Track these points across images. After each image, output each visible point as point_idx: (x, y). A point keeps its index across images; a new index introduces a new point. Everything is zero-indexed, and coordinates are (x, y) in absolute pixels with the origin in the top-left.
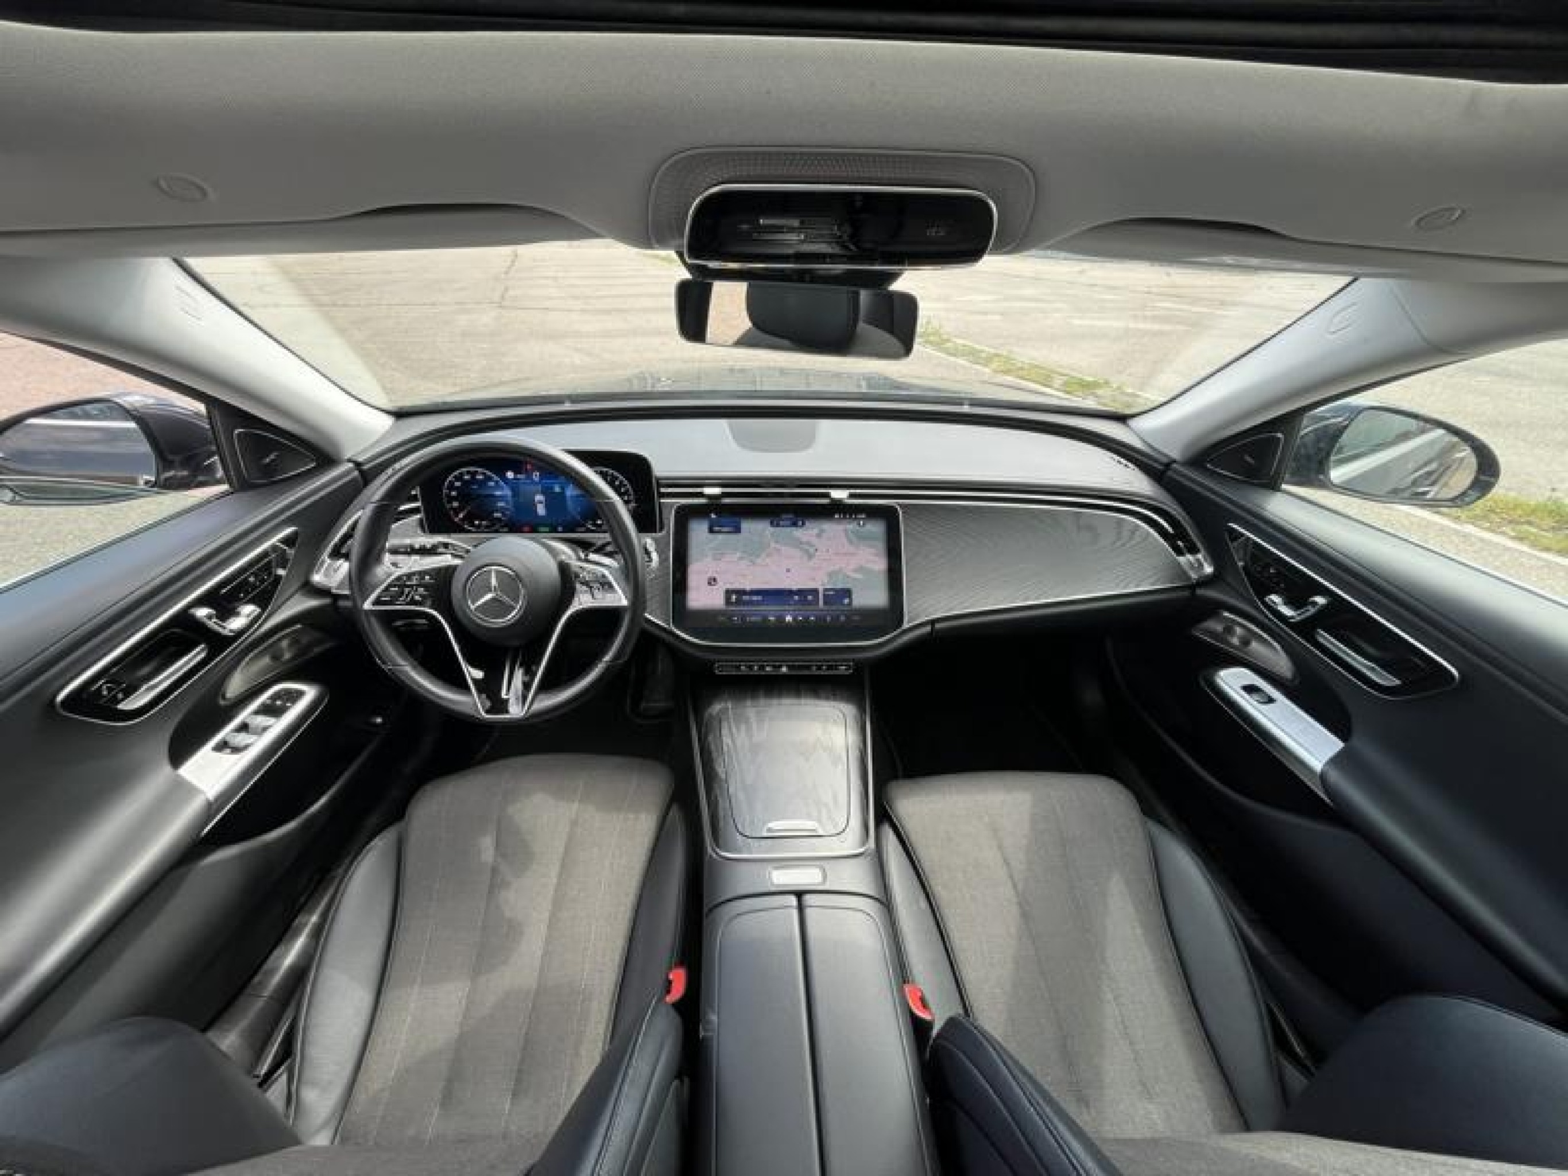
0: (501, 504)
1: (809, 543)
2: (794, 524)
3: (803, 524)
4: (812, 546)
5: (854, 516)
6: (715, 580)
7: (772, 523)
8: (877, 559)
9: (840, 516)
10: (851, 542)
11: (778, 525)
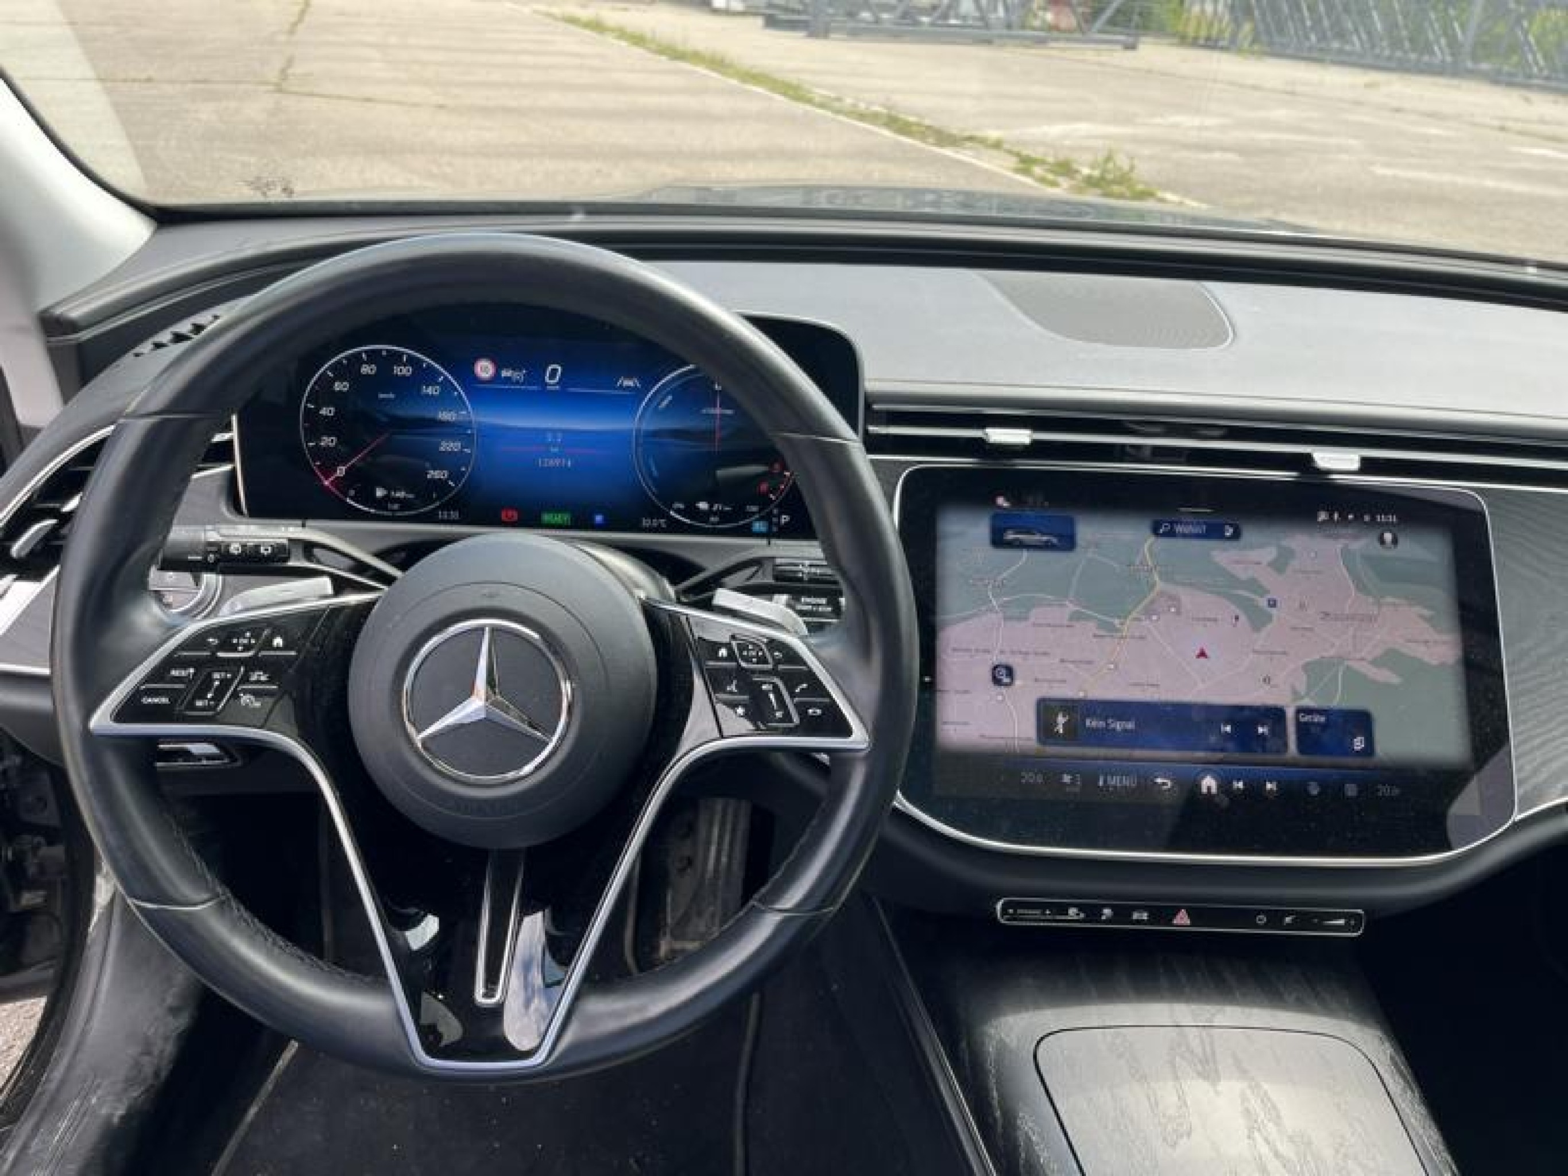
0: (448, 446)
1: (1253, 585)
2: (1214, 532)
3: (1236, 535)
4: (1262, 591)
5: (1367, 518)
6: (1010, 671)
7: (1155, 531)
8: (1431, 634)
9: (1331, 516)
10: (1361, 587)
11: (1171, 534)
